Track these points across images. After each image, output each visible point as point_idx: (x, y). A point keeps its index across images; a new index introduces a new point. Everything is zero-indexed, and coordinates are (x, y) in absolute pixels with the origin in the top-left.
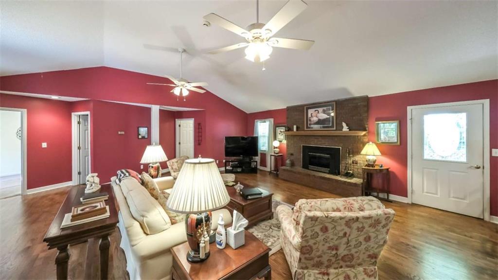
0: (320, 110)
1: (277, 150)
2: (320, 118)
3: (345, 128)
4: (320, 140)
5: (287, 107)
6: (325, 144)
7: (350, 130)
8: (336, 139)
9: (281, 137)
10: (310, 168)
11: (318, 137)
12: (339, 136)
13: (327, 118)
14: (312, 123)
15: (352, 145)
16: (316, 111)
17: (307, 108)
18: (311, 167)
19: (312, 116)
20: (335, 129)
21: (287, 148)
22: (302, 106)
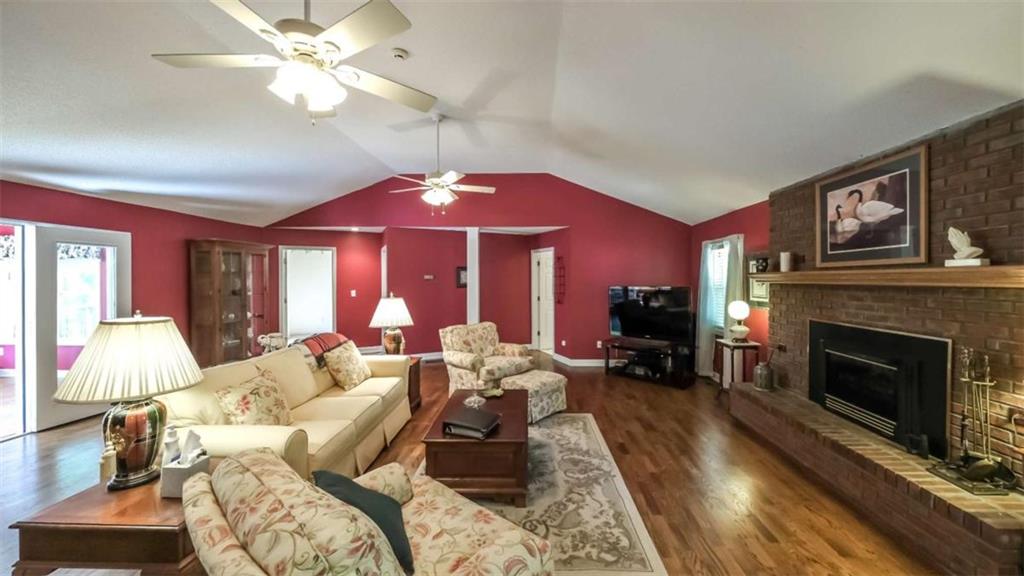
0: (868, 187)
1: (743, 329)
2: (868, 219)
3: (964, 256)
4: (869, 303)
5: (772, 196)
6: (885, 319)
7: (993, 263)
8: (930, 304)
9: (760, 291)
10: (828, 403)
11: (859, 294)
12: (945, 290)
13: (892, 217)
14: (840, 240)
15: (1006, 331)
16: (851, 193)
17: (821, 188)
18: (831, 401)
19: (839, 217)
20: (922, 258)
21: (771, 327)
22: (808, 185)
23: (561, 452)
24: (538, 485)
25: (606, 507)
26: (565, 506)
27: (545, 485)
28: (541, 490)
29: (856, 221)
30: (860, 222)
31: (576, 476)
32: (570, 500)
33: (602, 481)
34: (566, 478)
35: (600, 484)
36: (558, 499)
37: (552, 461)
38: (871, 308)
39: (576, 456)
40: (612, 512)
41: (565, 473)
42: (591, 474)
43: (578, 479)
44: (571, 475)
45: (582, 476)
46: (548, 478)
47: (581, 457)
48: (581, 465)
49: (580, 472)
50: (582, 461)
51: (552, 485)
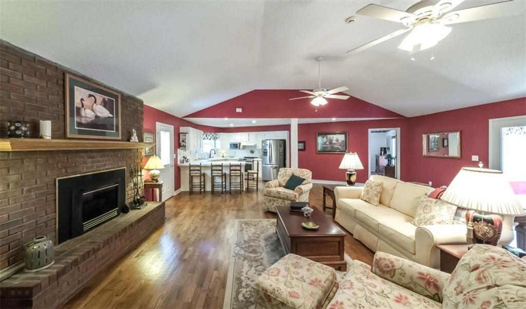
23: (262, 259)
24: (273, 239)
25: (245, 233)
26: (261, 233)
27: (269, 239)
28: (270, 237)
29: (93, 113)
30: (95, 115)
31: (255, 244)
32: (259, 234)
33: (243, 242)
34: (259, 243)
35: (244, 241)
36: (263, 235)
37: (268, 252)
38: (99, 161)
39: (252, 255)
40: (244, 231)
41: (260, 245)
42: (247, 245)
43: (254, 243)
44: (257, 244)
45: (252, 244)
46: (269, 243)
47: (250, 255)
48: (251, 250)
49: (252, 246)
50: (250, 253)
51: (266, 240)
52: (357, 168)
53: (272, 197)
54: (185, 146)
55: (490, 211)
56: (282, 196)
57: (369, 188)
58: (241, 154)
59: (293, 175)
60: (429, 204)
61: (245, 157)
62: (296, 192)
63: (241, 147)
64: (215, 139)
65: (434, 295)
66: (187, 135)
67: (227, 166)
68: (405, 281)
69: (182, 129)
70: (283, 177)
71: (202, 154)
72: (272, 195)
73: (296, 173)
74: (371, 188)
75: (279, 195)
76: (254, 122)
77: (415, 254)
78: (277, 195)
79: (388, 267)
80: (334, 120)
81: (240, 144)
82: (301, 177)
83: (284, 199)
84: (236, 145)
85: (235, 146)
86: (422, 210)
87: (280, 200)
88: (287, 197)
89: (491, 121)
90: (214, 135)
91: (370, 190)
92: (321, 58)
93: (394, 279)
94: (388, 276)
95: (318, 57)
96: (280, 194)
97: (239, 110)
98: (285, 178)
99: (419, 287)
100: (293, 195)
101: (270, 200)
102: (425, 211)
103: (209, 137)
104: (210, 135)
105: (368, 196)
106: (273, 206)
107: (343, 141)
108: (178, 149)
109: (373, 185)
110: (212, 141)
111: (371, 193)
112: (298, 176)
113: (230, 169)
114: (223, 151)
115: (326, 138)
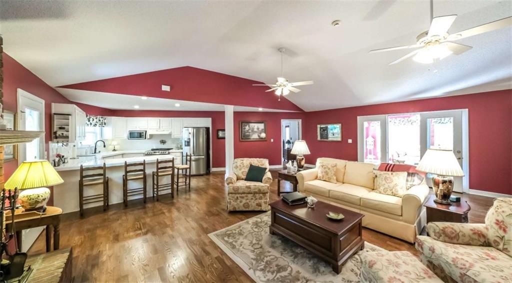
52: (304, 154)
53: (239, 194)
54: (67, 137)
55: (447, 174)
56: (252, 191)
57: (327, 170)
58: (145, 145)
59: (251, 165)
60: (388, 176)
61: (152, 150)
62: (265, 183)
63: (148, 136)
64: (103, 124)
65: (483, 243)
66: (70, 116)
67: (152, 163)
68: (466, 240)
69: (57, 108)
70: (240, 170)
71: (81, 148)
72: (240, 191)
73: (254, 163)
74: (329, 169)
75: (249, 190)
76: (177, 105)
77: (402, 216)
78: (247, 190)
79: (453, 233)
80: (261, 110)
81: (146, 132)
82: (260, 166)
83: (255, 193)
84: (140, 133)
85: (141, 135)
86: (384, 181)
87: (250, 196)
88: (260, 190)
89: (358, 117)
90: (101, 119)
91: (329, 171)
92: (284, 50)
93: (460, 241)
94: (455, 241)
95: (282, 48)
96: (250, 188)
97: (166, 88)
98: (243, 170)
99: (475, 241)
100: (267, 187)
101: (237, 197)
102: (388, 182)
103: (93, 123)
104: (95, 119)
105: (327, 177)
106: (242, 204)
107: (263, 129)
108: (50, 142)
109: (329, 166)
110: (98, 128)
111: (330, 173)
112: (257, 165)
113: (157, 166)
114: (115, 143)
115: (249, 126)
